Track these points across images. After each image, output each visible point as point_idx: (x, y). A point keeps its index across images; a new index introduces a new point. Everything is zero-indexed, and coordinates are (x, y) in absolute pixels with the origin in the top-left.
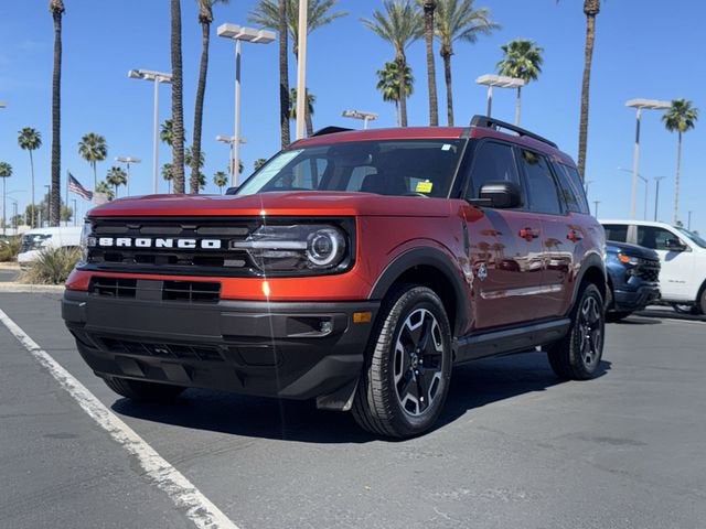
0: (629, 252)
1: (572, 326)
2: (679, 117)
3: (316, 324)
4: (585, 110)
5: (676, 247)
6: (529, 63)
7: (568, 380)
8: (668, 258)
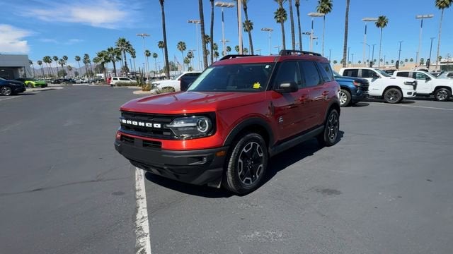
0: (357, 81)
1: (325, 127)
2: (381, 22)
3: (201, 159)
4: (347, 24)
5: (375, 76)
6: (328, 6)
7: (323, 147)
8: (372, 81)
